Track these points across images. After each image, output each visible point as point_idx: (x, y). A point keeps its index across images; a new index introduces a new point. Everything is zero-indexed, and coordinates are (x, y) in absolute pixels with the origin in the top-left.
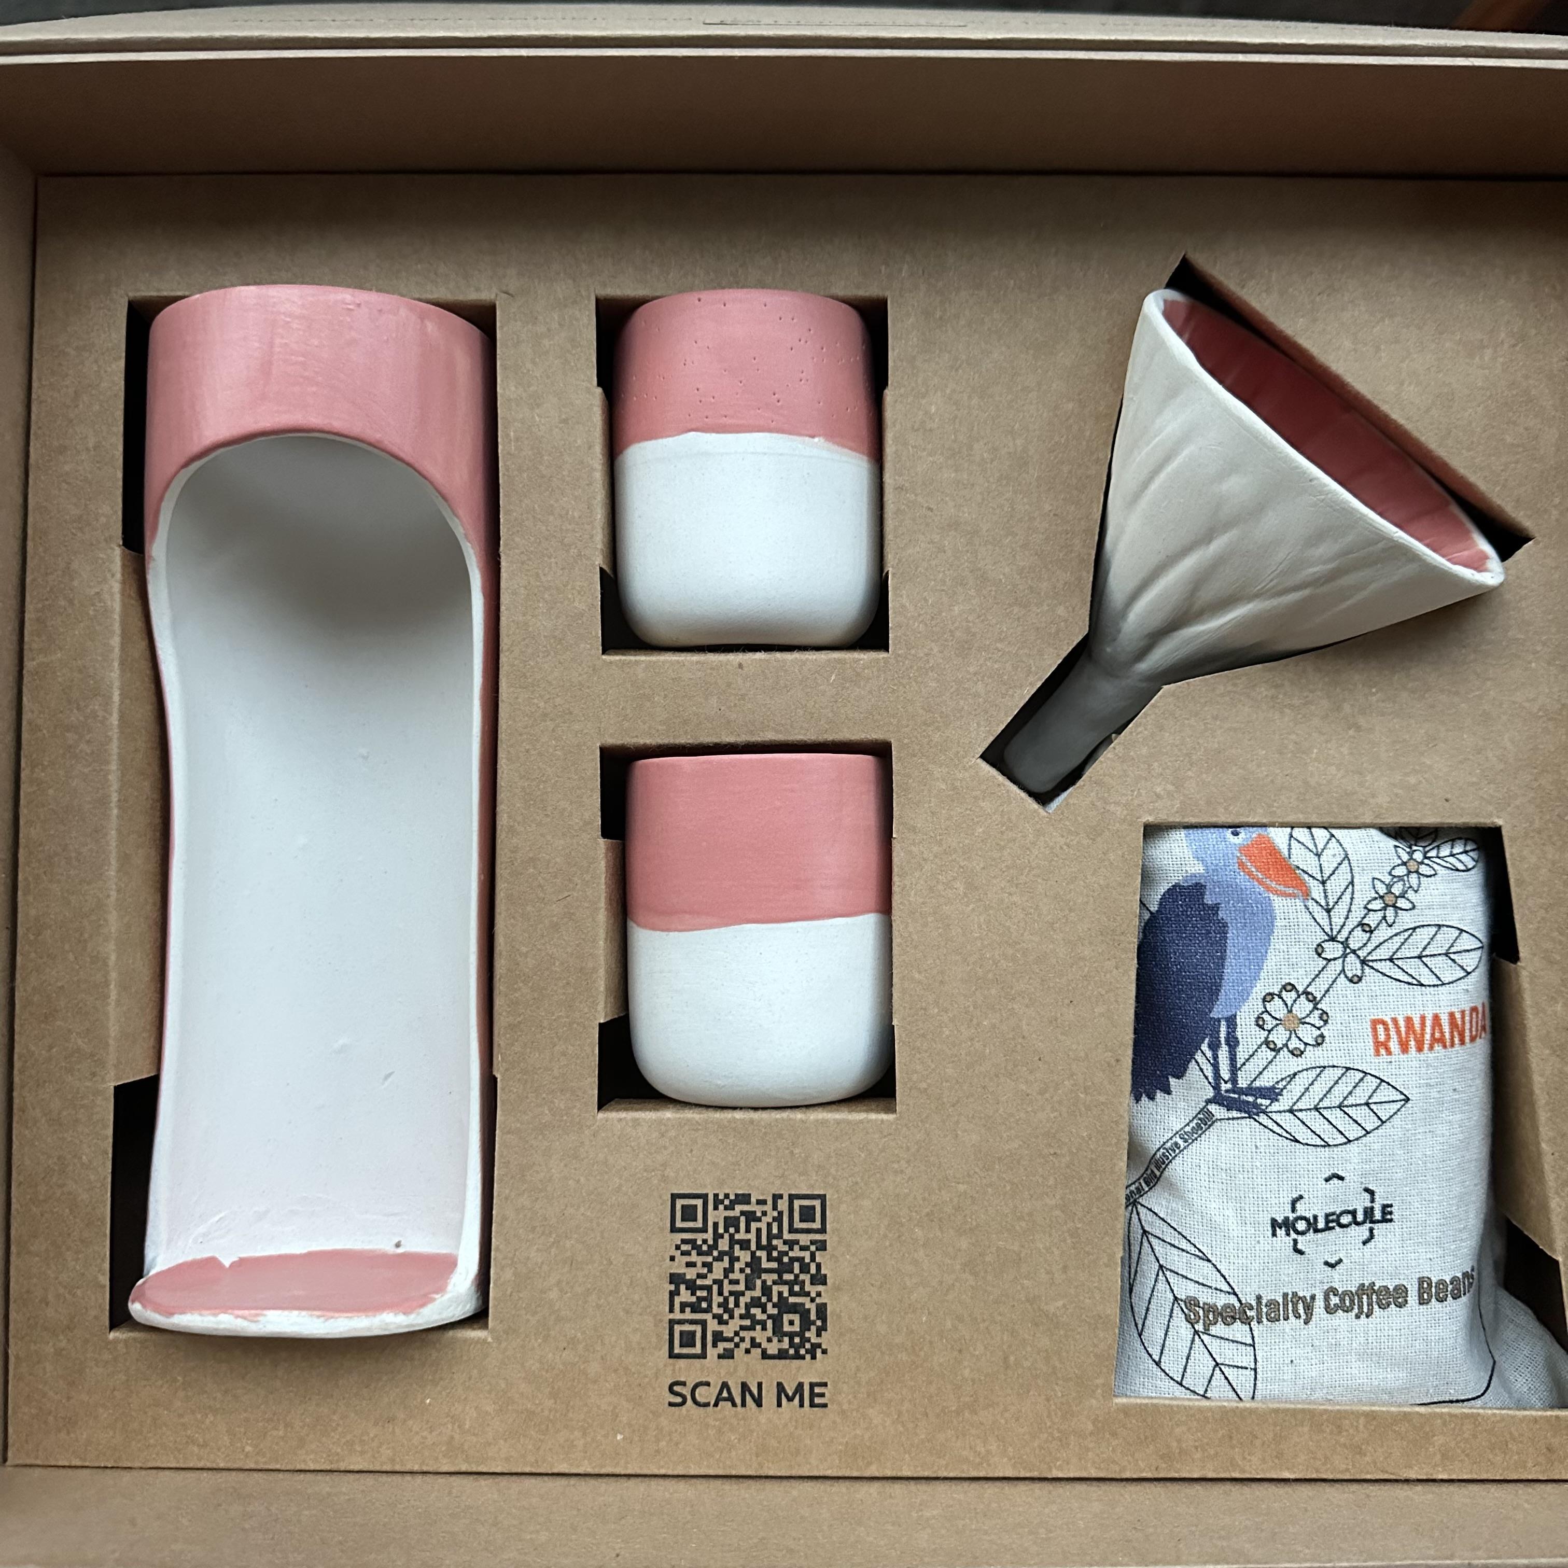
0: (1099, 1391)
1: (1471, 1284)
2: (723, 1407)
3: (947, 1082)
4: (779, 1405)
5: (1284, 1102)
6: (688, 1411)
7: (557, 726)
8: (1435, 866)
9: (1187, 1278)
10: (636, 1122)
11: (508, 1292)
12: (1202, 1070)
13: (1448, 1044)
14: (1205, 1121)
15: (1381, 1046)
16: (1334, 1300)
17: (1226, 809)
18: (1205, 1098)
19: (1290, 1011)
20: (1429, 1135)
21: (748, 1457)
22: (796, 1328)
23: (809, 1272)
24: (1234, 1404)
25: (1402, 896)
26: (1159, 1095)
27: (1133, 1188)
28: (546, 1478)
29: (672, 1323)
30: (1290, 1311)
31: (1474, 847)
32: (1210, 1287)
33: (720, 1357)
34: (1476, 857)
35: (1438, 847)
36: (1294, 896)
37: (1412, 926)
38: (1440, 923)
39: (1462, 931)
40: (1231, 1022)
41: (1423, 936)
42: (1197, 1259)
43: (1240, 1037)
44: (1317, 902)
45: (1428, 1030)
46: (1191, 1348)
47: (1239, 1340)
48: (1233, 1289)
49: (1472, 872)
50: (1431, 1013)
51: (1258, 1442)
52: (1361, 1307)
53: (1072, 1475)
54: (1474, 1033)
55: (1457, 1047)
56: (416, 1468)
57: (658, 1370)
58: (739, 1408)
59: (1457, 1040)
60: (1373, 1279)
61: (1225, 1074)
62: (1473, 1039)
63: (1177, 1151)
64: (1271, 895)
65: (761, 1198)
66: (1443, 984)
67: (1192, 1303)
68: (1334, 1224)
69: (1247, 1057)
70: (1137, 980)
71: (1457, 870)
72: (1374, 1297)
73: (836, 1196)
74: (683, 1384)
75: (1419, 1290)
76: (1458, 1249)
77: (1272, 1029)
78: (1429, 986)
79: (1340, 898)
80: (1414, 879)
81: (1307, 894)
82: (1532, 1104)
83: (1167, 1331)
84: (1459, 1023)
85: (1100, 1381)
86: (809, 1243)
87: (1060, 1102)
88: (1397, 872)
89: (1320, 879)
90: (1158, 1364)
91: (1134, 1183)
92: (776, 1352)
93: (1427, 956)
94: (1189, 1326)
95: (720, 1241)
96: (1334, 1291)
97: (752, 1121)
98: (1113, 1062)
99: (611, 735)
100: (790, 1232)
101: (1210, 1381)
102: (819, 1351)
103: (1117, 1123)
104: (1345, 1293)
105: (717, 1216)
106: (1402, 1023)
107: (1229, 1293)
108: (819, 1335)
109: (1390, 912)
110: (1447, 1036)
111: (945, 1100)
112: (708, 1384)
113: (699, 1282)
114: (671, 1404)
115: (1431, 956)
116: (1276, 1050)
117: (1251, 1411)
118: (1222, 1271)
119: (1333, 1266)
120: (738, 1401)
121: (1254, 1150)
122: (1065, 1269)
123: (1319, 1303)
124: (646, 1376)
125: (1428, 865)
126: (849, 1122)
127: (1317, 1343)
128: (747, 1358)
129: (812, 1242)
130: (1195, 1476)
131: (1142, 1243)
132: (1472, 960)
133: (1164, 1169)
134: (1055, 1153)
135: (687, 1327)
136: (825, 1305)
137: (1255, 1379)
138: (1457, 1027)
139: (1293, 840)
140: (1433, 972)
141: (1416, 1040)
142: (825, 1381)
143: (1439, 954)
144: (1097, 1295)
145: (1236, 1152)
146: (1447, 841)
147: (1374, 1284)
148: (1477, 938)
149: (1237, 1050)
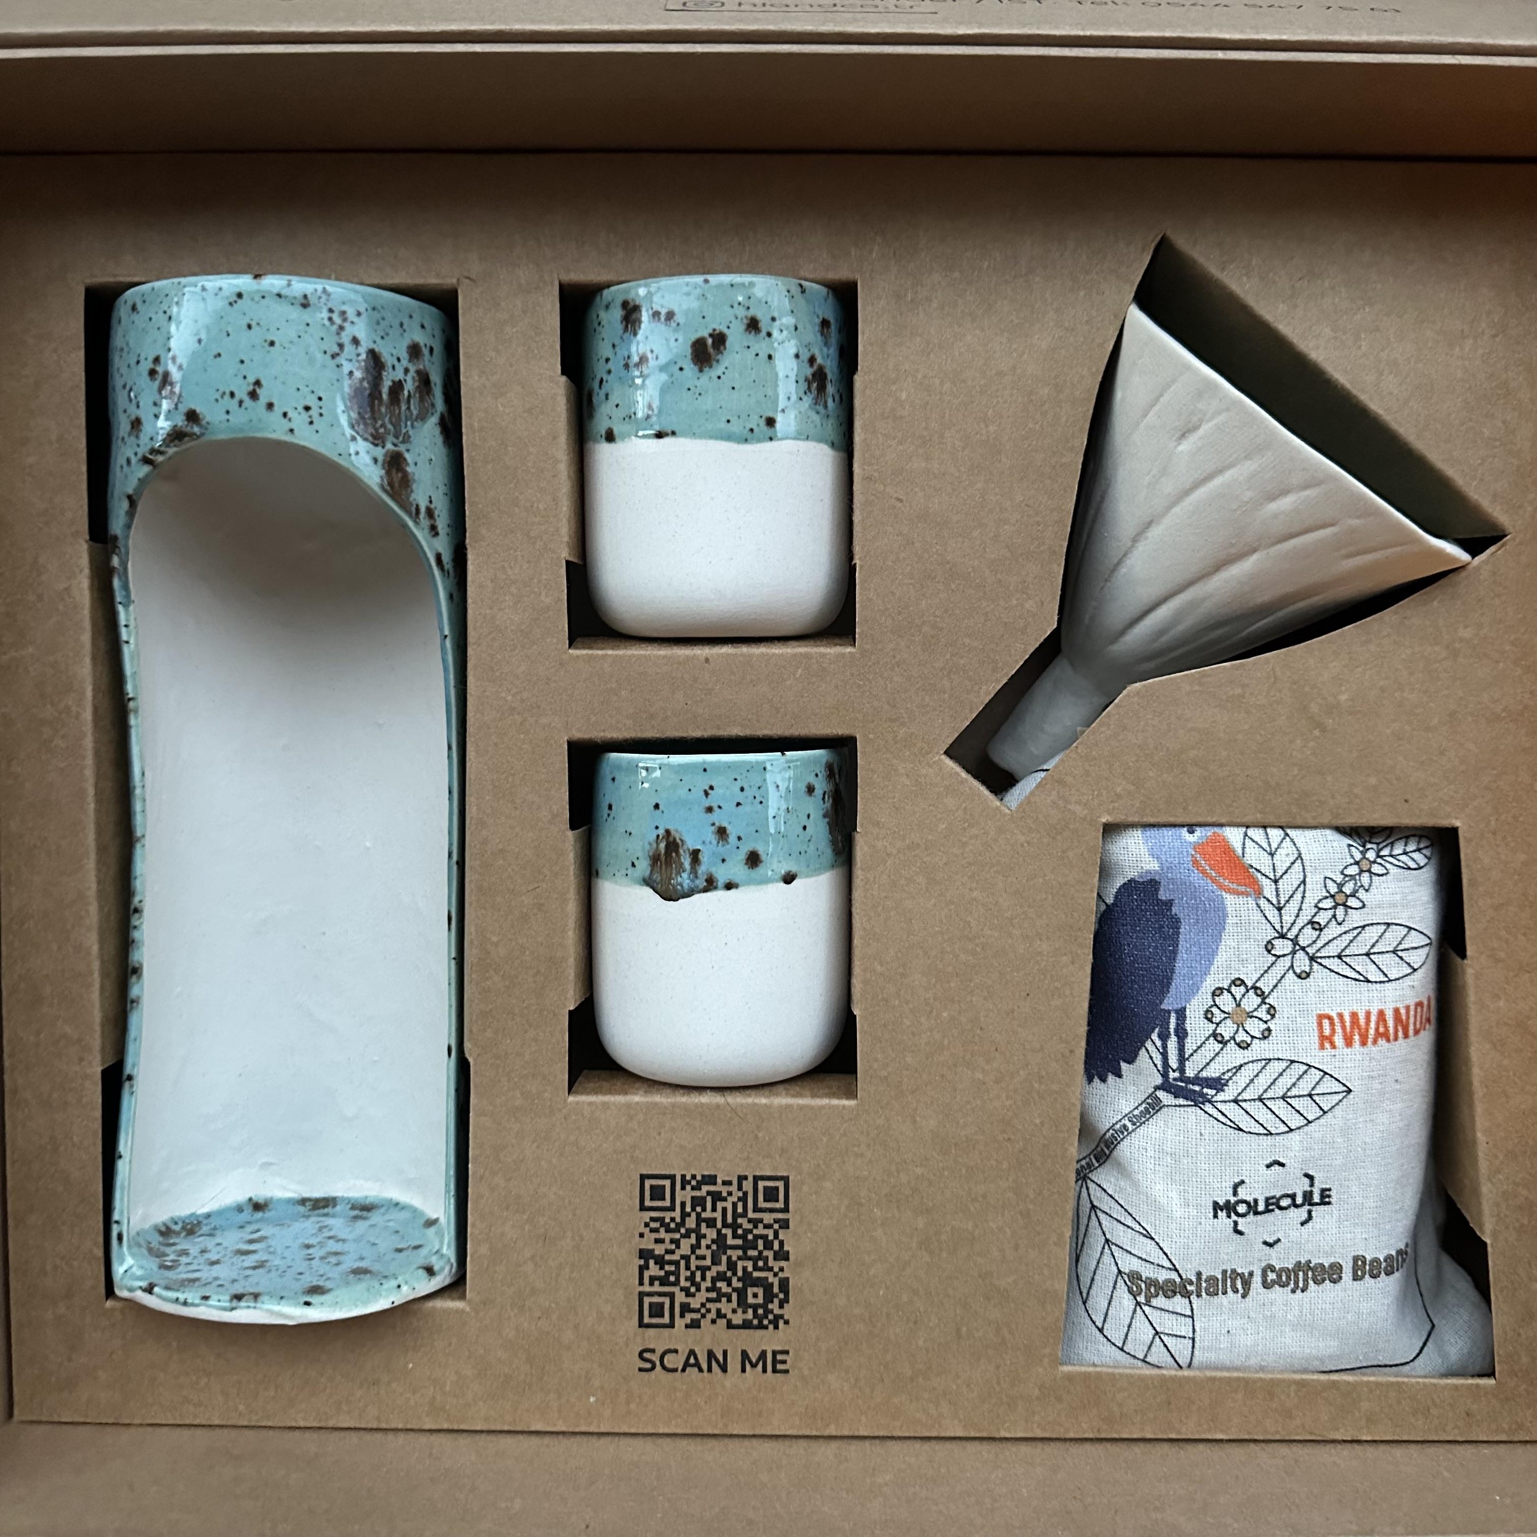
0: (1046, 1360)
1: (1404, 1260)
2: (690, 1374)
3: (906, 1070)
4: (743, 1370)
5: (1230, 1092)
6: (657, 1376)
7: (525, 720)
8: (1388, 866)
9: (1131, 1253)
10: (606, 1107)
11: (485, 1265)
12: (1151, 1058)
13: (1392, 1038)
14: (1153, 1106)
15: (1325, 1040)
16: (1272, 1276)
17: (1185, 809)
18: (1154, 1084)
19: (1238, 1005)
20: (1369, 1125)
21: (714, 1418)
22: (760, 1300)
23: (772, 1248)
24: (1173, 1373)
25: (1353, 895)
26: (1111, 1078)
27: (1083, 1163)
29: (642, 1295)
30: (1228, 1286)
31: (1428, 844)
32: (1153, 1263)
33: (687, 1326)
34: (1428, 854)
35: (1392, 844)
36: (1247, 895)
37: (1362, 924)
38: (1390, 921)
39: (1410, 928)
40: (1181, 1014)
41: (1372, 934)
42: (1141, 1237)
43: (1188, 1029)
44: (1268, 900)
45: (1373, 1025)
46: (1132, 1318)
47: (1179, 1311)
48: (1174, 1265)
49: (1424, 870)
50: (1376, 1008)
51: (1194, 1407)
52: (1296, 1283)
53: (1018, 1435)
54: (1418, 1026)
55: (1401, 1040)
56: (400, 1426)
57: (628, 1338)
58: (705, 1373)
59: (1400, 1034)
60: (1309, 1258)
61: (1173, 1062)
62: (1417, 1032)
63: (1126, 1133)
64: (1224, 893)
65: (727, 1179)
66: (1390, 980)
67: (1135, 1277)
68: (1274, 1207)
69: (1195, 1048)
70: (1093, 973)
71: (1409, 868)
72: (1310, 1274)
73: (799, 1178)
74: (653, 1351)
75: (1353, 1267)
76: (1393, 1228)
77: (1220, 1022)
78: (1376, 982)
79: (1292, 896)
80: (1365, 878)
81: (1259, 893)
82: (1471, 1094)
83: (1110, 1302)
84: (1404, 1018)
85: (1047, 1351)
86: (772, 1222)
87: (1015, 1091)
88: (1349, 871)
89: (1273, 878)
90: (1101, 1330)
91: (1084, 1158)
92: (741, 1322)
93: (1374, 953)
94: (1131, 1297)
95: (687, 1219)
96: (1272, 1268)
97: (718, 1106)
98: (1067, 1052)
99: (579, 730)
100: (754, 1211)
101: (1149, 1348)
102: (781, 1322)
103: (1070, 1111)
104: (1282, 1269)
105: (685, 1196)
106: (1347, 1019)
107: (1170, 1269)
108: (781, 1306)
109: (1340, 911)
110: (1391, 1030)
111: (904, 1087)
112: (676, 1351)
113: (667, 1257)
114: (641, 1370)
115: (1379, 953)
116: (1224, 1043)
117: (1188, 1379)
118: (1165, 1249)
119: (1271, 1245)
120: (705, 1366)
121: (1199, 1137)
122: (1016, 1247)
123: (1257, 1280)
124: (617, 1344)
125: (1380, 864)
126: (811, 1108)
127: (1252, 1314)
128: (713, 1328)
129: (776, 1221)
130: (1135, 1436)
131: (1090, 1215)
132: (1416, 958)
133: (1113, 1149)
134: (1009, 1139)
135: (656, 1299)
136: (787, 1279)
137: (1193, 1347)
138: (1401, 1021)
139: (1247, 840)
140: (1380, 969)
141: (1360, 1035)
142: (786, 1348)
143: (1387, 952)
144: (1046, 1272)
145: (1182, 1138)
146: (1401, 839)
147: (1310, 1261)
148: (1425, 935)
149: (1186, 1041)
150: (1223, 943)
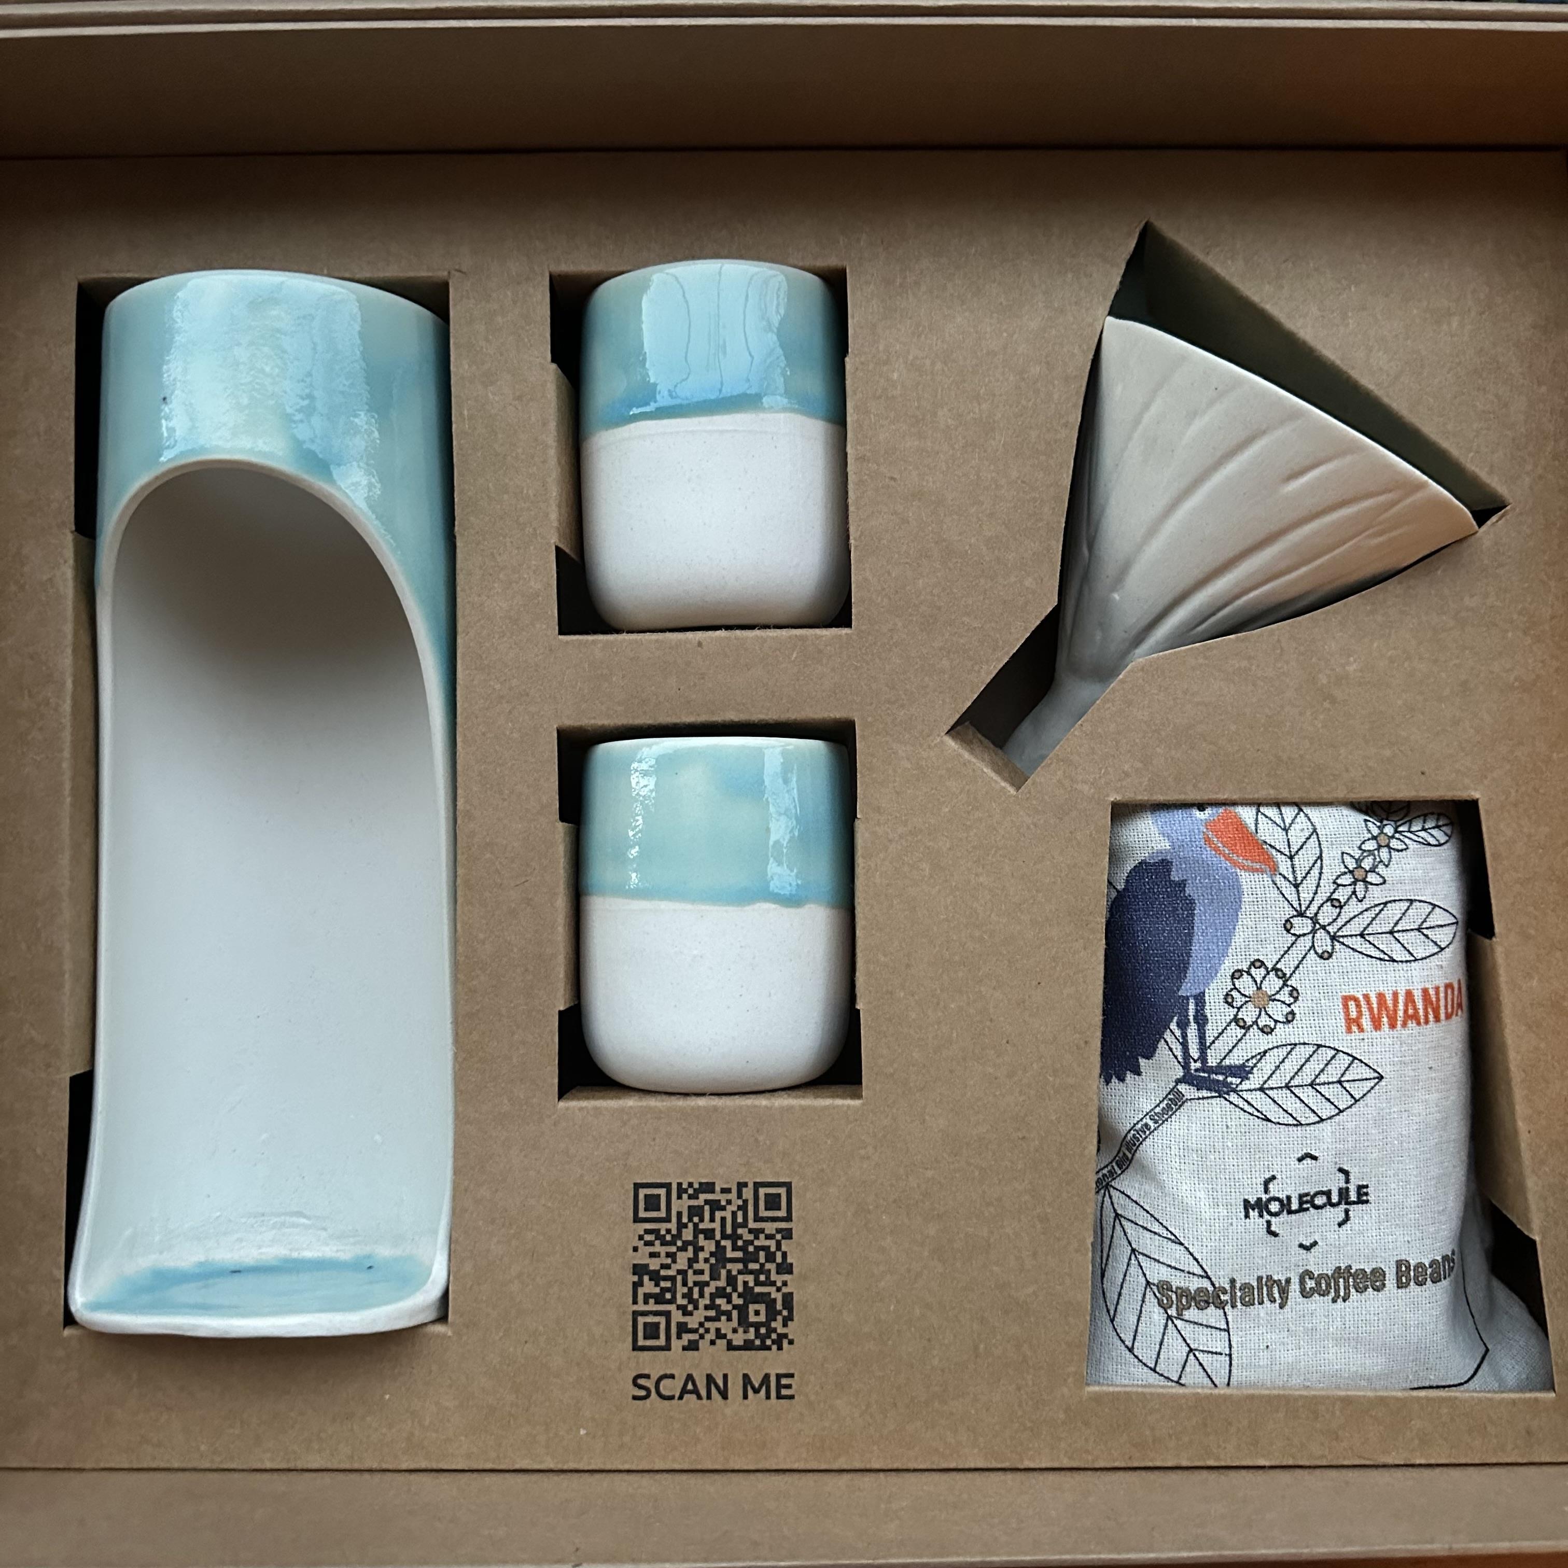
0: (1070, 1380)
1: (1451, 1269)
2: (688, 1402)
3: (913, 1065)
4: (745, 1397)
5: (1255, 1081)
6: (651, 1404)
7: (514, 708)
8: (1406, 840)
9: (1159, 1261)
10: (597, 1111)
11: (468, 1286)
12: (1171, 1049)
13: (1422, 1021)
14: (1175, 1102)
15: (1352, 1023)
16: (1310, 1283)
17: (1195, 786)
18: (1175, 1078)
19: (1259, 988)
20: (1405, 1115)
21: (714, 1451)
22: (762, 1318)
23: (774, 1261)
24: (1209, 1391)
25: (1373, 870)
26: (1129, 1076)
27: (1105, 1171)
28: (507, 1475)
29: (636, 1314)
30: (1265, 1295)
31: (1446, 822)
32: (1183, 1271)
33: (685, 1348)
34: (1449, 832)
35: (1410, 822)
36: (1262, 872)
37: (1384, 900)
38: (1413, 898)
39: (1434, 906)
40: (1200, 999)
41: (1394, 911)
42: (1170, 1242)
43: (1209, 1015)
44: (1285, 877)
45: (1401, 1006)
46: (1164, 1334)
47: (1213, 1325)
48: (1206, 1272)
49: (1445, 847)
50: (1403, 989)
51: (1233, 1430)
52: (1337, 1291)
53: (1043, 1465)
54: (1450, 1010)
55: (1432, 1024)
56: (375, 1466)
57: (621, 1363)
58: (705, 1401)
59: (1431, 1017)
60: (1350, 1262)
61: (1194, 1052)
62: (1448, 1017)
63: (1148, 1133)
64: (1238, 871)
65: (725, 1186)
66: (1416, 960)
67: (1164, 1287)
68: (1309, 1205)
69: (1216, 1035)
70: (1106, 960)
71: (1429, 844)
72: (1351, 1280)
73: (802, 1183)
74: (647, 1376)
75: (1397, 1273)
76: (1437, 1232)
77: (1241, 1007)
78: (1402, 962)
79: (1308, 873)
80: (1384, 853)
81: (1274, 869)
82: (1508, 1083)
83: (1139, 1317)
84: (1434, 999)
85: (1072, 1369)
86: (774, 1232)
87: (1029, 1085)
88: (1367, 847)
89: (1288, 854)
90: (1131, 1350)
91: (1106, 1166)
92: (742, 1343)
93: (1399, 931)
94: (1162, 1311)
95: (684, 1230)
96: (1308, 1274)
97: (715, 1109)
98: (1082, 1044)
99: (569, 717)
100: (755, 1221)
101: (1184, 1367)
102: (785, 1342)
103: (1086, 1105)
104: (1321, 1276)
105: (681, 1205)
106: (1374, 1000)
107: (1202, 1277)
108: (785, 1325)
109: (1360, 887)
110: (1421, 1012)
111: (912, 1084)
112: (672, 1376)
113: (663, 1273)
114: (635, 1398)
115: (1403, 931)
116: (1246, 1028)
117: (1225, 1398)
118: (1196, 1255)
119: (1307, 1248)
120: (703, 1393)
121: (1225, 1130)
122: (1035, 1255)
123: (1295, 1287)
124: (609, 1369)
125: (1399, 839)
126: (814, 1109)
127: (1292, 1327)
128: (712, 1349)
129: (778, 1231)
130: (1170, 1464)
131: (1114, 1226)
132: (1444, 936)
133: (1136, 1151)
134: (1024, 1138)
135: (650, 1319)
136: (791, 1294)
137: (1231, 1365)
138: (1431, 1003)
139: (1260, 816)
140: (1405, 948)
141: (1388, 1017)
142: (791, 1372)
143: (1412, 930)
144: (1068, 1281)
145: (1207, 1132)
146: (1419, 816)
147: (1350, 1267)
148: (1450, 913)
149: (1207, 1028)
150: (1240, 923)
